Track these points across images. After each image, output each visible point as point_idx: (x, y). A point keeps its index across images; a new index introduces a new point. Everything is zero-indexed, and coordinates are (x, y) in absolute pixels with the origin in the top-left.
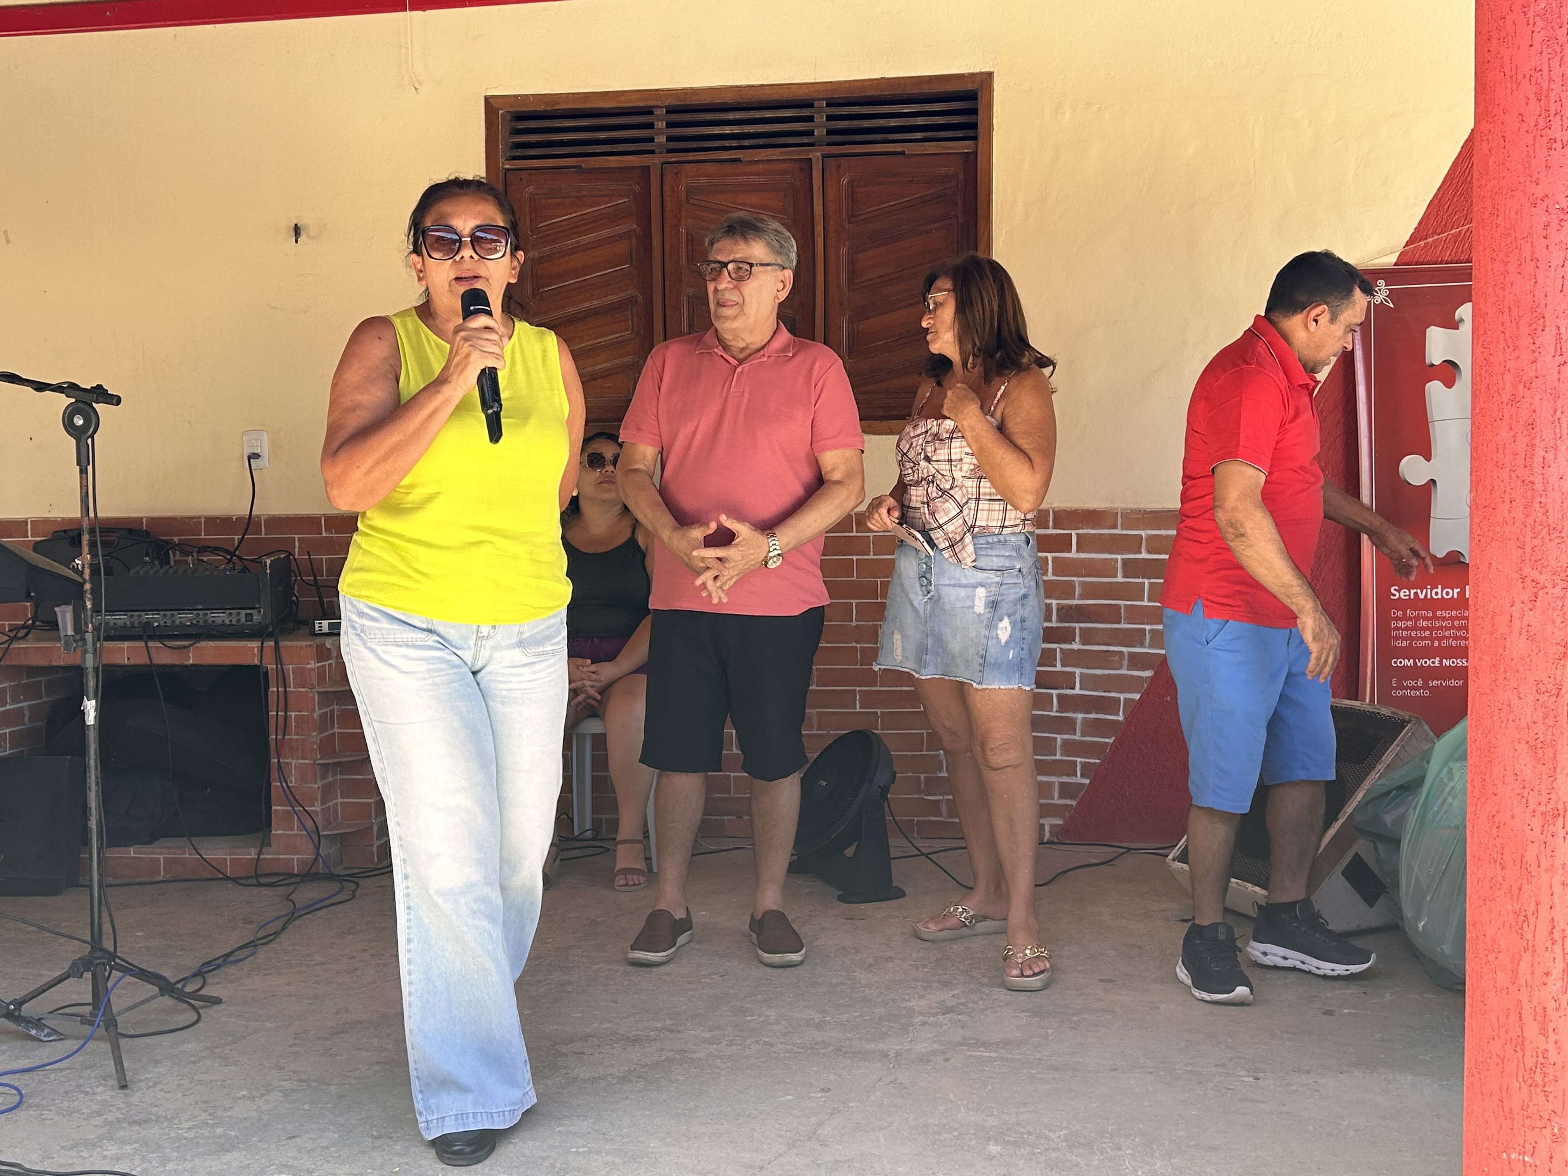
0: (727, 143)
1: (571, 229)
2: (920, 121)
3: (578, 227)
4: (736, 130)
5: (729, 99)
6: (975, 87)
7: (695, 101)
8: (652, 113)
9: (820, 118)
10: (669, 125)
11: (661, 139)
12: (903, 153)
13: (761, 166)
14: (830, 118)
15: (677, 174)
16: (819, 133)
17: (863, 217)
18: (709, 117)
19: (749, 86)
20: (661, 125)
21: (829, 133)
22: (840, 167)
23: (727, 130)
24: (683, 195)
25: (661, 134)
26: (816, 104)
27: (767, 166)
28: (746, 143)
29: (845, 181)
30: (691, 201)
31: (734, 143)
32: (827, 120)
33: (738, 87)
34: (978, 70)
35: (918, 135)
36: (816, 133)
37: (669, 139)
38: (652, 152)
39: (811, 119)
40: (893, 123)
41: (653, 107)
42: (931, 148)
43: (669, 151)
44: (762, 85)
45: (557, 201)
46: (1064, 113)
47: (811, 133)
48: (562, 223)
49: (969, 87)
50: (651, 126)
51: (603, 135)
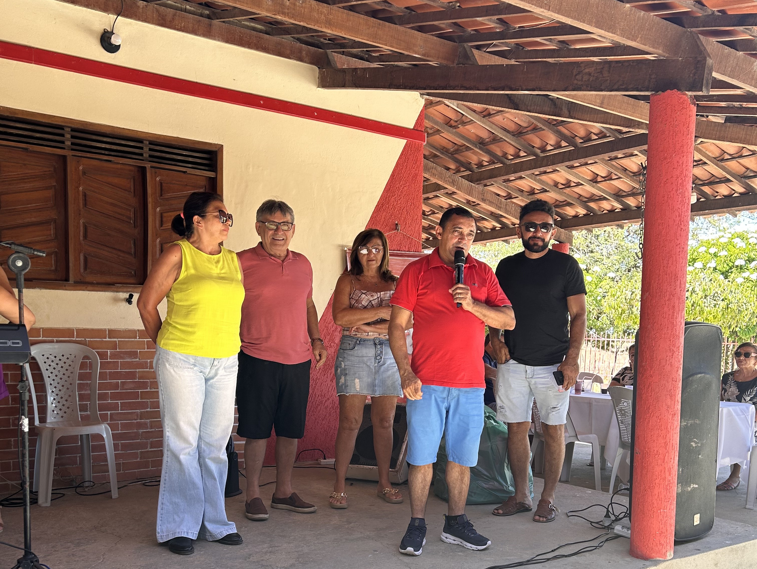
0: (103, 152)
1: (20, 180)
2: (190, 159)
3: (24, 179)
4: (108, 146)
5: (108, 131)
6: (216, 149)
7: (91, 128)
8: (63, 129)
9: (146, 149)
10: (72, 137)
11: (68, 143)
12: (185, 172)
13: (119, 166)
14: (150, 150)
15: (78, 162)
16: (146, 155)
17: (167, 197)
18: (94, 137)
19: (117, 127)
20: (68, 136)
21: (150, 156)
22: (156, 173)
23: (103, 146)
24: (81, 173)
25: (69, 141)
26: (145, 142)
27: (122, 166)
28: (113, 153)
29: (158, 179)
30: (85, 176)
31: (107, 152)
32: (149, 150)
33: (112, 127)
34: (217, 143)
35: (190, 165)
36: (144, 155)
37: (72, 144)
38: (64, 148)
39: (142, 148)
40: (179, 158)
41: (64, 126)
42: (198, 172)
43: (72, 150)
44: (124, 128)
45: (13, 164)
46: (250, 168)
47: (142, 155)
48: (14, 176)
49: (214, 149)
50: (63, 135)
51: (38, 135)
